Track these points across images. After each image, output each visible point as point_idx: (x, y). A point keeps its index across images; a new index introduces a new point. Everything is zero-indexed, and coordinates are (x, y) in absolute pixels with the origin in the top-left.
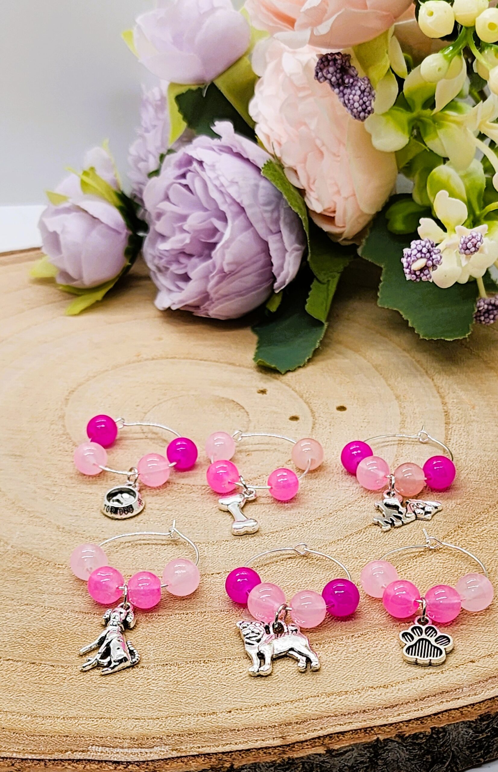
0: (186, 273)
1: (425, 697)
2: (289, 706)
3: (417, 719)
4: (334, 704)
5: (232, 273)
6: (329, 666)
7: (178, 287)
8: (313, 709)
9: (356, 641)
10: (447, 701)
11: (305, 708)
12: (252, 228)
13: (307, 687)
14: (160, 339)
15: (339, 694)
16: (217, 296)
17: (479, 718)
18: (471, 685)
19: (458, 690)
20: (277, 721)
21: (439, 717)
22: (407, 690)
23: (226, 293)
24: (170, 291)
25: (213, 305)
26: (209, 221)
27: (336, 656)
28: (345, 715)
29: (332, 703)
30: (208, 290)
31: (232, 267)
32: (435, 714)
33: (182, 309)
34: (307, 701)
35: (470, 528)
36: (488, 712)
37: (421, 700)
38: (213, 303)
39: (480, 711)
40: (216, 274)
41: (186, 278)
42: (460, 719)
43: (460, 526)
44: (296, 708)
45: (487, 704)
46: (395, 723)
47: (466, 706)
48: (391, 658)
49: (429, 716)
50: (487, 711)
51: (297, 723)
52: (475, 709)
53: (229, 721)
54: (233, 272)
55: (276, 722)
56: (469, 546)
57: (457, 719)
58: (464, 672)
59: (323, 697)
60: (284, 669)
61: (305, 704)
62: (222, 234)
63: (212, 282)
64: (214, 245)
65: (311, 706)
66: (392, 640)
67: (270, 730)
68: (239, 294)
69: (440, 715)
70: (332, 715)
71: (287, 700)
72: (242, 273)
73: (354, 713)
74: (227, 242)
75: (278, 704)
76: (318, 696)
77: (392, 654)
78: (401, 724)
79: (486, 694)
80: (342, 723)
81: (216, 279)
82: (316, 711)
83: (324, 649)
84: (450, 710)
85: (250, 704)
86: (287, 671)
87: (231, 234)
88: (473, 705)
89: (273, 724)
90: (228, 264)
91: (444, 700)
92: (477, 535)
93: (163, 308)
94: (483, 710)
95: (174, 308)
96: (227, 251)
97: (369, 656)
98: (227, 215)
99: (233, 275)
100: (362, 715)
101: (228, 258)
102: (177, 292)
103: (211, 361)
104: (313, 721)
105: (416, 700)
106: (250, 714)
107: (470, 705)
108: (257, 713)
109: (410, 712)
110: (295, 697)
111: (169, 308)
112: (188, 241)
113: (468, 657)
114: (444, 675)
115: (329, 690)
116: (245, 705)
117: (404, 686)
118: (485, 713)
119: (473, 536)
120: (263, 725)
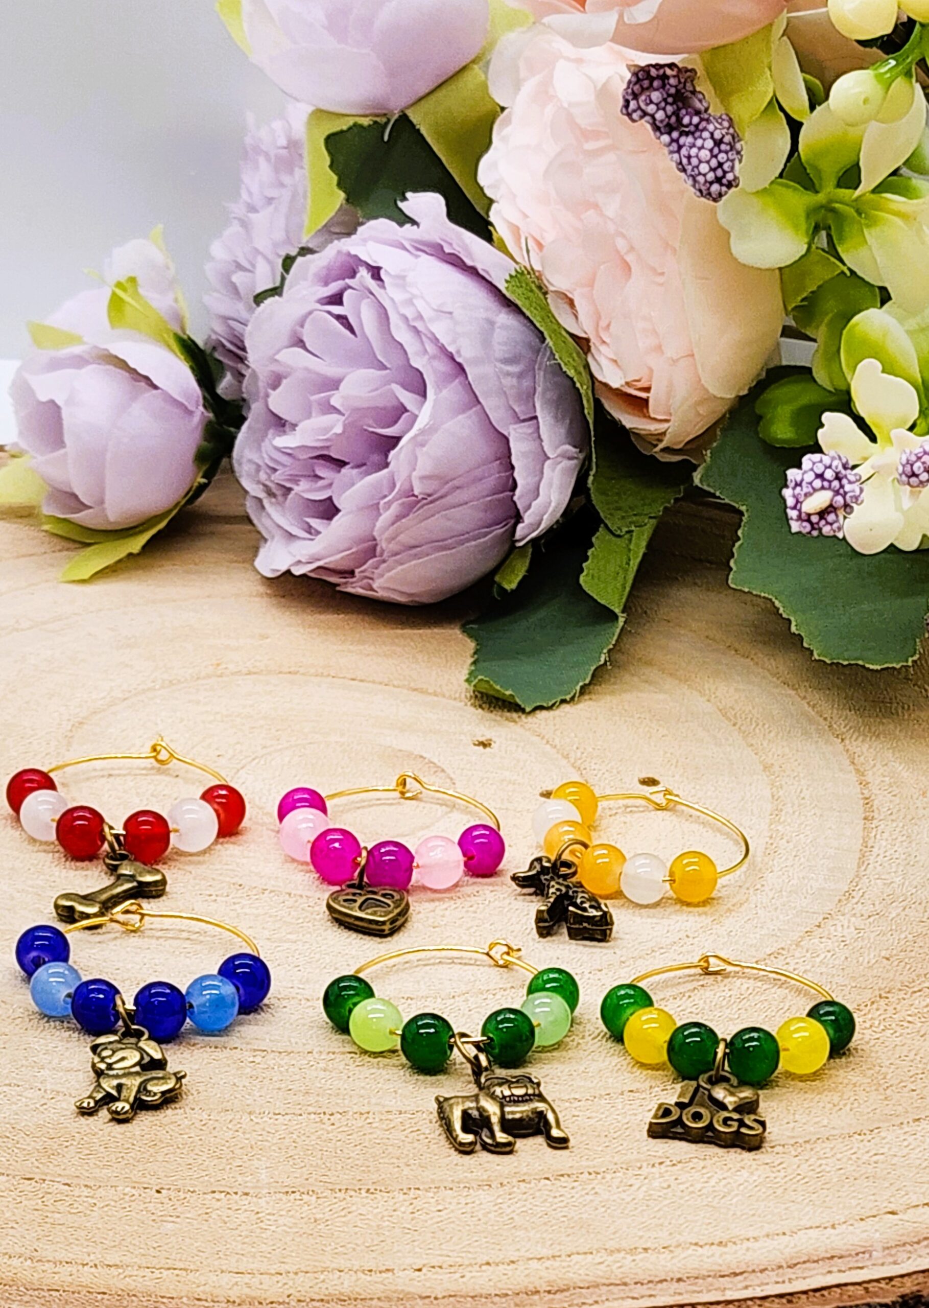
0: (330, 499)
1: (798, 1263)
2: (534, 1264)
3: (781, 1296)
4: (620, 1267)
5: (429, 498)
6: (613, 1208)
7: (309, 529)
8: (581, 1272)
9: (667, 1171)
10: (840, 1271)
11: (564, 1271)
12: (479, 407)
13: (570, 1238)
14: (264, 637)
15: (633, 1251)
16: (393, 546)
17: (900, 1300)
18: (888, 1248)
19: (861, 1255)
20: (511, 1287)
21: (823, 1295)
22: (764, 1250)
23: (413, 542)
24: (291, 536)
25: (383, 566)
26: (388, 387)
27: (628, 1193)
28: (642, 1284)
29: (619, 1265)
30: (375, 534)
31: (430, 487)
32: (816, 1290)
33: (312, 575)
34: (568, 1259)
35: (904, 999)
36: (919, 1291)
37: (789, 1267)
38: (384, 561)
39: (902, 1289)
40: (395, 499)
41: (329, 510)
42: (862, 1298)
43: (884, 995)
44: (547, 1268)
45: (917, 1279)
46: (739, 1301)
47: (878, 1281)
48: (735, 1200)
49: (805, 1292)
50: (915, 1288)
51: (549, 1292)
52: (893, 1286)
53: (419, 1284)
54: (429, 495)
55: (509, 1289)
56: (899, 1029)
57: (858, 1299)
58: (877, 1227)
59: (599, 1255)
60: (524, 1209)
61: (564, 1264)
62: (415, 417)
63: (387, 516)
64: (396, 440)
65: (577, 1267)
66: (738, 1173)
67: (497, 1299)
68: (440, 544)
69: (825, 1293)
70: (618, 1282)
71: (531, 1256)
72: (450, 499)
73: (661, 1281)
74: (422, 432)
75: (513, 1262)
76: (591, 1253)
77: (737, 1195)
78: (749, 1303)
79: (917, 1263)
80: (636, 1295)
81: (394, 509)
82: (588, 1275)
83: (604, 1181)
84: (846, 1285)
85: (458, 1259)
86: (530, 1211)
87: (433, 416)
88: (891, 1279)
89: (504, 1292)
90: (423, 478)
91: (835, 1269)
92: (916, 1011)
93: (274, 571)
94: (909, 1287)
95: (297, 571)
96: (421, 453)
97: (693, 1195)
98: (425, 376)
99: (431, 502)
100: (675, 1285)
101: (424, 466)
102: (304, 539)
103: (374, 682)
104: (578, 1290)
105: (780, 1267)
106: (458, 1275)
107: (884, 1279)
108: (474, 1274)
109: (767, 1284)
110: (545, 1252)
111: (288, 572)
112: (338, 429)
113: (885, 1205)
114: (836, 1232)
115: (611, 1245)
116: (450, 1261)
117: (757, 1245)
118: (912, 1293)
119: (909, 1012)
120: (484, 1292)
